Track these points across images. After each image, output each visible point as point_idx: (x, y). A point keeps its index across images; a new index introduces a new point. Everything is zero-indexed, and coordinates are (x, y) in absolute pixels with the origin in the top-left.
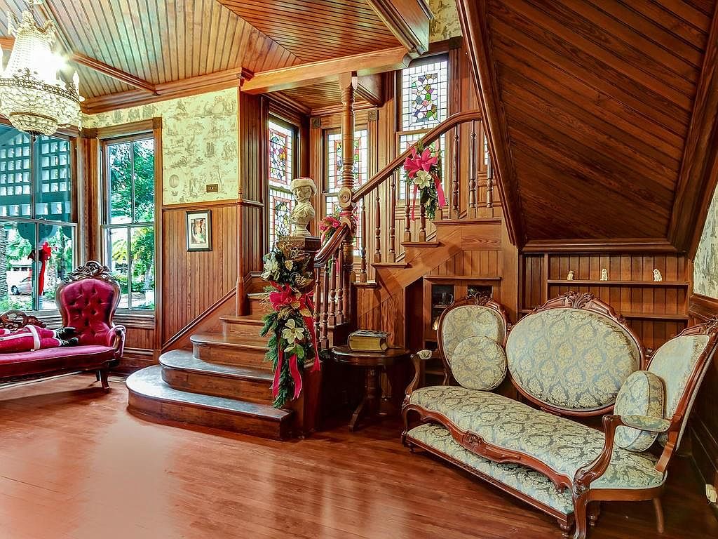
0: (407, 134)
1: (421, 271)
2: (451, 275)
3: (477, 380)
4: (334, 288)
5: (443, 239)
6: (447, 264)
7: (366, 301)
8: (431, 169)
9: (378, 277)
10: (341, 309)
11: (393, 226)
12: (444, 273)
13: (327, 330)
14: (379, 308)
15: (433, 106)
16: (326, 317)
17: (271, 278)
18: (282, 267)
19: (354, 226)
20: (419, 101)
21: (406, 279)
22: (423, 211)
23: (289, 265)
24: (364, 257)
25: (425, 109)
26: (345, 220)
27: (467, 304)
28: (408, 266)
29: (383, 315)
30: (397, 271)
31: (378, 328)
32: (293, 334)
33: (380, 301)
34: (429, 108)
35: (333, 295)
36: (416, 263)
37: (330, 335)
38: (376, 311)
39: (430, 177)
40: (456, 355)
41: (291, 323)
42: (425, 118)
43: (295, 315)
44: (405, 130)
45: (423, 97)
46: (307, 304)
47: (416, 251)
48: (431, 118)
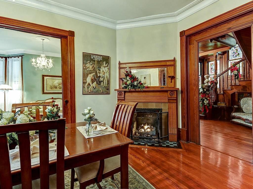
0: (231, 60)
1: (235, 90)
2: (243, 91)
3: (249, 112)
4: (213, 94)
5: (241, 84)
6: (242, 89)
7: (221, 97)
8: (237, 70)
9: (224, 92)
10: (215, 98)
11: (227, 82)
12: (241, 91)
13: (212, 102)
14: (224, 98)
15: (238, 53)
16: (212, 100)
17: (201, 92)
18: (204, 90)
19: (217, 82)
20: (234, 53)
21: (231, 92)
22: (235, 79)
23: (205, 90)
24: (220, 88)
25: (236, 54)
26: (215, 81)
27: (247, 97)
28: (232, 90)
29: (225, 99)
30: (229, 91)
31: (224, 102)
32: (206, 102)
33: (224, 97)
34: (237, 54)
35: (213, 96)
36: (234, 89)
37: (212, 103)
38: (223, 99)
39: (237, 72)
40: (244, 107)
41: (206, 100)
42: (236, 56)
43: (206, 99)
44: (230, 60)
45: (235, 52)
46: (208, 97)
47: (234, 87)
48: (238, 56)
